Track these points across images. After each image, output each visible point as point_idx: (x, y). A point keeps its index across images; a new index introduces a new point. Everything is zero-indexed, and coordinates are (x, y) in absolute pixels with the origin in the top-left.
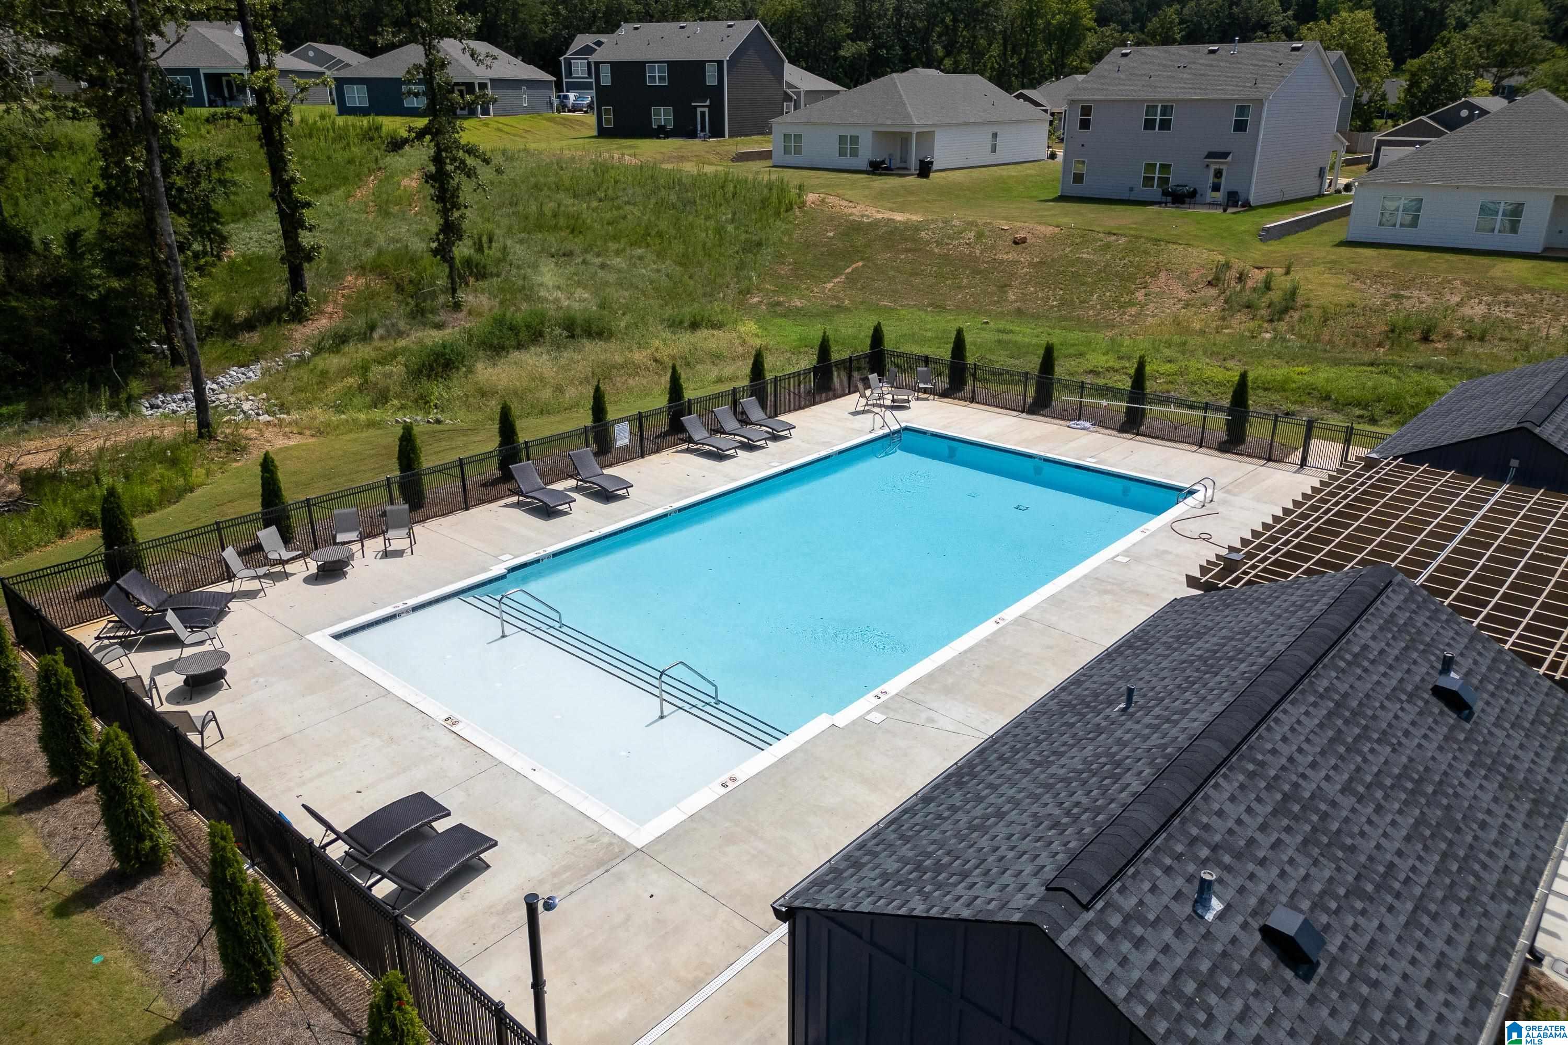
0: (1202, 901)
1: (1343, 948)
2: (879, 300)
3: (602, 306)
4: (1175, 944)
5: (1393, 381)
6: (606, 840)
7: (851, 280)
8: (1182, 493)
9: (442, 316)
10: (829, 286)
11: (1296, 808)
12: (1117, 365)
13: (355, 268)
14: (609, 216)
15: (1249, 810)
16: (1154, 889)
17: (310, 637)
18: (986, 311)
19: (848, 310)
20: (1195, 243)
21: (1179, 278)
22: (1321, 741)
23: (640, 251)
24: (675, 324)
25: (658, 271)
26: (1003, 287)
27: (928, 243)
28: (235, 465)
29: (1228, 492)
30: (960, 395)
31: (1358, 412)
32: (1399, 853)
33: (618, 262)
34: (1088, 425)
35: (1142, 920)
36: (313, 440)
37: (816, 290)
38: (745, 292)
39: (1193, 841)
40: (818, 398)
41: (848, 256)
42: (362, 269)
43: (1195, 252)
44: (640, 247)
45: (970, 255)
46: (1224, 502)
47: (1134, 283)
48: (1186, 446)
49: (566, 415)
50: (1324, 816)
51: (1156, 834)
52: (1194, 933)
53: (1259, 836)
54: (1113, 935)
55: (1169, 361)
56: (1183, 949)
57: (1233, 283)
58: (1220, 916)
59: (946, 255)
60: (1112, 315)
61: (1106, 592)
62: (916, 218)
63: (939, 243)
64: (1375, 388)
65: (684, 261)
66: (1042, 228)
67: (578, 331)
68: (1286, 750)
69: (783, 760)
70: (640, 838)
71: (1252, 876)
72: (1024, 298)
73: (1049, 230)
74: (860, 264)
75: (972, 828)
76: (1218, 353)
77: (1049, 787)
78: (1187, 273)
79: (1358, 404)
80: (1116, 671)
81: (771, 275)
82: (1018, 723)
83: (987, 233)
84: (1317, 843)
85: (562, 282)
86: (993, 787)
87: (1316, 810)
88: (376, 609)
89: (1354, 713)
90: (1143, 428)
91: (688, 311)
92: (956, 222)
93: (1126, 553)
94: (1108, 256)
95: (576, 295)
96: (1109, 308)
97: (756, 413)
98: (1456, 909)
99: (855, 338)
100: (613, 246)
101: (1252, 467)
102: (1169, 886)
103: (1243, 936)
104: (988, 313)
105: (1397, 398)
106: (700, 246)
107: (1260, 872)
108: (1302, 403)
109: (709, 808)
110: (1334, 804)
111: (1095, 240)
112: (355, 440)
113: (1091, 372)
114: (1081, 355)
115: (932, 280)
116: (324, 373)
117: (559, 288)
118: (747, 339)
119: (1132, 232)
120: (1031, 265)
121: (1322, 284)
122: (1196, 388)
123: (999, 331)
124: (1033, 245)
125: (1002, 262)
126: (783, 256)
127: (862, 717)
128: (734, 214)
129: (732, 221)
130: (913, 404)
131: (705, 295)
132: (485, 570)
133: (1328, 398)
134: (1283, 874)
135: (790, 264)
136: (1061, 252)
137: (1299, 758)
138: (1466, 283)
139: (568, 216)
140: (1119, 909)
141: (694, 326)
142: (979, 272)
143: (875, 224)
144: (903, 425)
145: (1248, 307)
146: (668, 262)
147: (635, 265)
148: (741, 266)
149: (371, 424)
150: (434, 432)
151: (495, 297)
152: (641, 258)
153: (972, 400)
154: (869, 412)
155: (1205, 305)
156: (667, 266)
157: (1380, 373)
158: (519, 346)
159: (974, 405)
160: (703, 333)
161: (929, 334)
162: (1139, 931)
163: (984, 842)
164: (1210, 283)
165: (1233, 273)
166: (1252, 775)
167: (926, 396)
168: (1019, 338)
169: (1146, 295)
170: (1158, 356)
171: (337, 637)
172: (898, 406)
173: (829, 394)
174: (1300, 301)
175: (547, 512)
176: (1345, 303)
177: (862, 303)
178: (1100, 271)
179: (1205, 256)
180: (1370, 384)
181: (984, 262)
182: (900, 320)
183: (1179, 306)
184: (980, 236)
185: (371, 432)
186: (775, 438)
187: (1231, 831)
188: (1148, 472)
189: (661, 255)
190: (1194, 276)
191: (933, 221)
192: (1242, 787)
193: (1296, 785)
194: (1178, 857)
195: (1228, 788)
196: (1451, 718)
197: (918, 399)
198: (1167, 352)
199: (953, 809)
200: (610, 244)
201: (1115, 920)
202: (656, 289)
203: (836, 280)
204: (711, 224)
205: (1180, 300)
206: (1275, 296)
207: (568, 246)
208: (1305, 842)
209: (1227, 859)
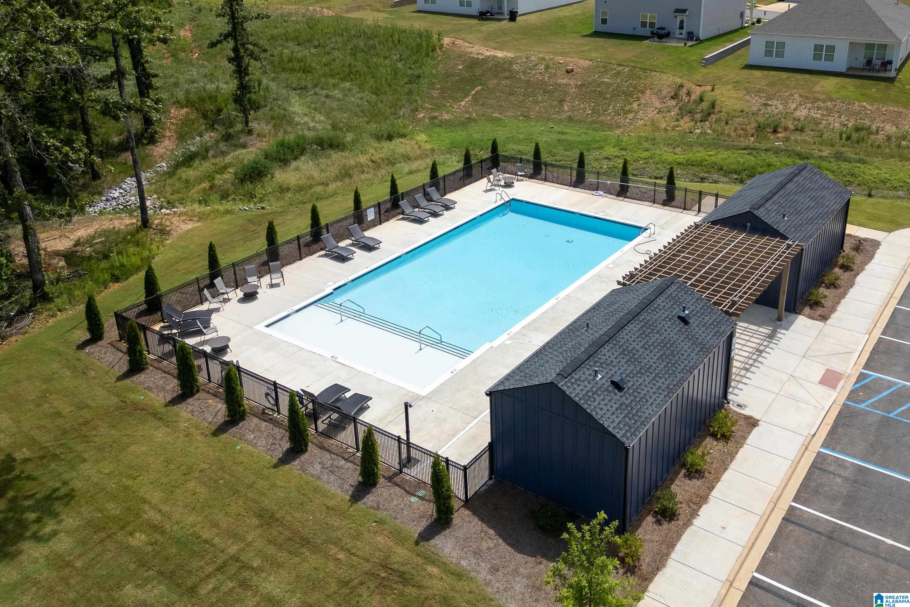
0: (596, 376)
1: (632, 385)
2: (493, 113)
3: (334, 127)
4: (588, 385)
5: (753, 159)
6: (411, 395)
7: (475, 99)
8: (642, 229)
9: (243, 139)
10: (463, 103)
11: (626, 353)
12: (619, 154)
13: (174, 104)
14: (324, 60)
15: (613, 354)
16: (584, 373)
17: (255, 327)
18: (552, 118)
19: (475, 121)
20: (666, 71)
21: (656, 94)
22: (637, 334)
23: (348, 85)
24: (379, 138)
25: (362, 99)
26: (561, 102)
27: (517, 72)
28: (168, 242)
29: (662, 228)
30: (539, 177)
31: (735, 176)
32: (654, 363)
33: (336, 93)
34: (602, 193)
35: (580, 381)
36: (199, 224)
37: (455, 107)
38: (415, 110)
39: (596, 362)
40: (466, 182)
41: (472, 82)
42: (179, 104)
43: (665, 76)
44: (348, 81)
45: (542, 81)
46: (660, 234)
47: (632, 97)
48: (647, 203)
49: (331, 199)
50: (634, 354)
51: (586, 361)
52: (593, 383)
53: (614, 360)
54: (572, 384)
55: (646, 150)
56: (589, 386)
57: (684, 96)
58: (600, 379)
59: (528, 81)
60: (620, 119)
61: (602, 282)
62: (510, 55)
63: (524, 73)
64: (744, 163)
65: (376, 92)
66: (582, 62)
67: (326, 146)
68: (626, 337)
69: (473, 361)
70: (424, 393)
71: (611, 370)
72: (572, 109)
73: (587, 63)
74: (480, 88)
75: (540, 366)
76: (671, 145)
77: (561, 353)
78: (660, 91)
79: (736, 172)
80: (588, 318)
81: (428, 97)
82: (556, 337)
83: (551, 66)
84: (631, 361)
85: (306, 110)
86: (546, 355)
87: (632, 353)
88: (279, 313)
89: (650, 325)
90: (628, 194)
91: (385, 127)
92: (533, 58)
93: (613, 262)
94: (619, 80)
95: (316, 119)
96: (619, 114)
97: (435, 195)
98: (667, 376)
99: (482, 140)
100: (332, 81)
101: (675, 214)
102: (588, 373)
103: (606, 383)
104: (553, 120)
105: (753, 169)
106: (384, 80)
107: (613, 368)
108: (710, 172)
109: (448, 381)
110: (638, 351)
111: (612, 70)
112: (223, 222)
113: (606, 158)
114: (601, 148)
115: (521, 98)
116: (187, 181)
117: (306, 115)
118: (422, 145)
119: (632, 64)
120: (577, 86)
121: (730, 97)
122: (658, 166)
123: (559, 133)
124: (577, 73)
125: (560, 85)
126: (434, 84)
127: (503, 343)
128: (401, 55)
129: (401, 60)
130: (516, 184)
131: (392, 114)
132: (323, 290)
133: (721, 169)
134: (619, 369)
135: (438, 89)
136: (593, 78)
137: (630, 339)
138: (801, 96)
139: (299, 61)
140: (574, 378)
141: (390, 138)
142: (548, 92)
143: (486, 60)
144: (511, 197)
145: (690, 113)
146: (367, 92)
147: (346, 96)
148: (410, 93)
149: (227, 212)
150: (263, 214)
151: (269, 123)
152: (350, 90)
153: (545, 180)
154: (493, 190)
155: (669, 111)
156: (367, 95)
157: (748, 154)
158: (295, 159)
159: (546, 183)
160: (397, 141)
161: (522, 137)
162: (579, 383)
163: (543, 369)
164: (672, 98)
165: (684, 90)
166: (615, 345)
167: (522, 178)
168: (569, 138)
169: (639, 105)
170: (641, 147)
171: (267, 326)
172: (508, 185)
173: (472, 179)
174: (717, 109)
175: (342, 259)
176: (739, 109)
177: (483, 115)
178: (614, 90)
179: (670, 79)
180: (742, 160)
181: (551, 85)
182: (505, 127)
183: (655, 112)
184: (547, 67)
185: (228, 217)
186: (447, 208)
187: (606, 359)
188: (627, 219)
189: (361, 87)
190: (664, 93)
191: (521, 57)
192: (612, 348)
193: (627, 347)
194: (591, 366)
195: (607, 348)
196: (682, 324)
197: (518, 180)
198: (646, 145)
199: (535, 362)
200: (330, 80)
201: (573, 381)
202: (363, 111)
203: (467, 100)
204: (387, 62)
205: (656, 109)
206: (705, 105)
207: (303, 83)
208: (627, 361)
209: (604, 366)
